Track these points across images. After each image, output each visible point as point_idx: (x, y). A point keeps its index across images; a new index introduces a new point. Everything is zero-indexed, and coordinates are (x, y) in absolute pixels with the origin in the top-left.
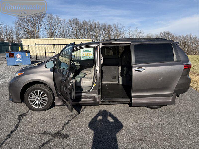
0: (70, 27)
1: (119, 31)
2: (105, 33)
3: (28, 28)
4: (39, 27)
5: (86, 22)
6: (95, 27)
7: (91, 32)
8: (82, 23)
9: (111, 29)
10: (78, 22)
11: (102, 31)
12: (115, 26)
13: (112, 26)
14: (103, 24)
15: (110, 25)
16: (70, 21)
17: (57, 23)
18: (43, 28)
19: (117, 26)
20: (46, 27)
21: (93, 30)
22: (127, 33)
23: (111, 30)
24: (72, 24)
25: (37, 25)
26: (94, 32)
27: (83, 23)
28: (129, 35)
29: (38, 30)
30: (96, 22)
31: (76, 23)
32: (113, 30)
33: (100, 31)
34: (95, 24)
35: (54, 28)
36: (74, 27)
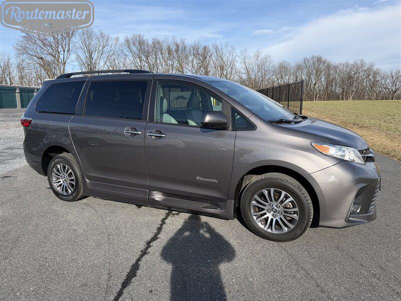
0: (127, 53)
1: (225, 59)
2: (198, 62)
3: (43, 57)
4: (66, 53)
5: (159, 43)
6: (177, 51)
7: (170, 62)
8: (150, 42)
9: (210, 54)
10: (144, 41)
11: (190, 58)
12: (216, 48)
13: (211, 48)
14: (193, 45)
15: (205, 47)
16: (127, 41)
17: (102, 44)
18: (73, 57)
19: (220, 47)
20: (80, 54)
21: (174, 57)
22: (239, 60)
23: (208, 57)
24: (132, 46)
25: (62, 49)
26: (176, 62)
27: (154, 44)
28: (244, 66)
29: (63, 61)
30: (178, 40)
31: (140, 43)
32: (213, 55)
33: (187, 58)
34: (178, 46)
35: (95, 56)
36: (137, 52)
